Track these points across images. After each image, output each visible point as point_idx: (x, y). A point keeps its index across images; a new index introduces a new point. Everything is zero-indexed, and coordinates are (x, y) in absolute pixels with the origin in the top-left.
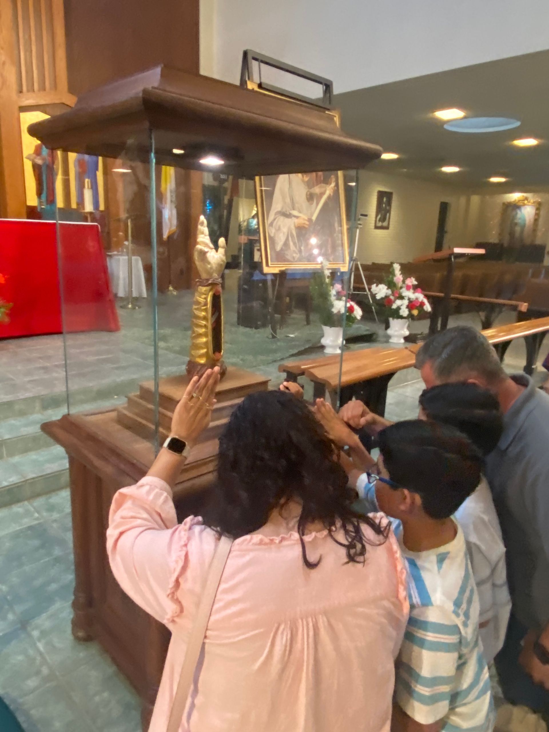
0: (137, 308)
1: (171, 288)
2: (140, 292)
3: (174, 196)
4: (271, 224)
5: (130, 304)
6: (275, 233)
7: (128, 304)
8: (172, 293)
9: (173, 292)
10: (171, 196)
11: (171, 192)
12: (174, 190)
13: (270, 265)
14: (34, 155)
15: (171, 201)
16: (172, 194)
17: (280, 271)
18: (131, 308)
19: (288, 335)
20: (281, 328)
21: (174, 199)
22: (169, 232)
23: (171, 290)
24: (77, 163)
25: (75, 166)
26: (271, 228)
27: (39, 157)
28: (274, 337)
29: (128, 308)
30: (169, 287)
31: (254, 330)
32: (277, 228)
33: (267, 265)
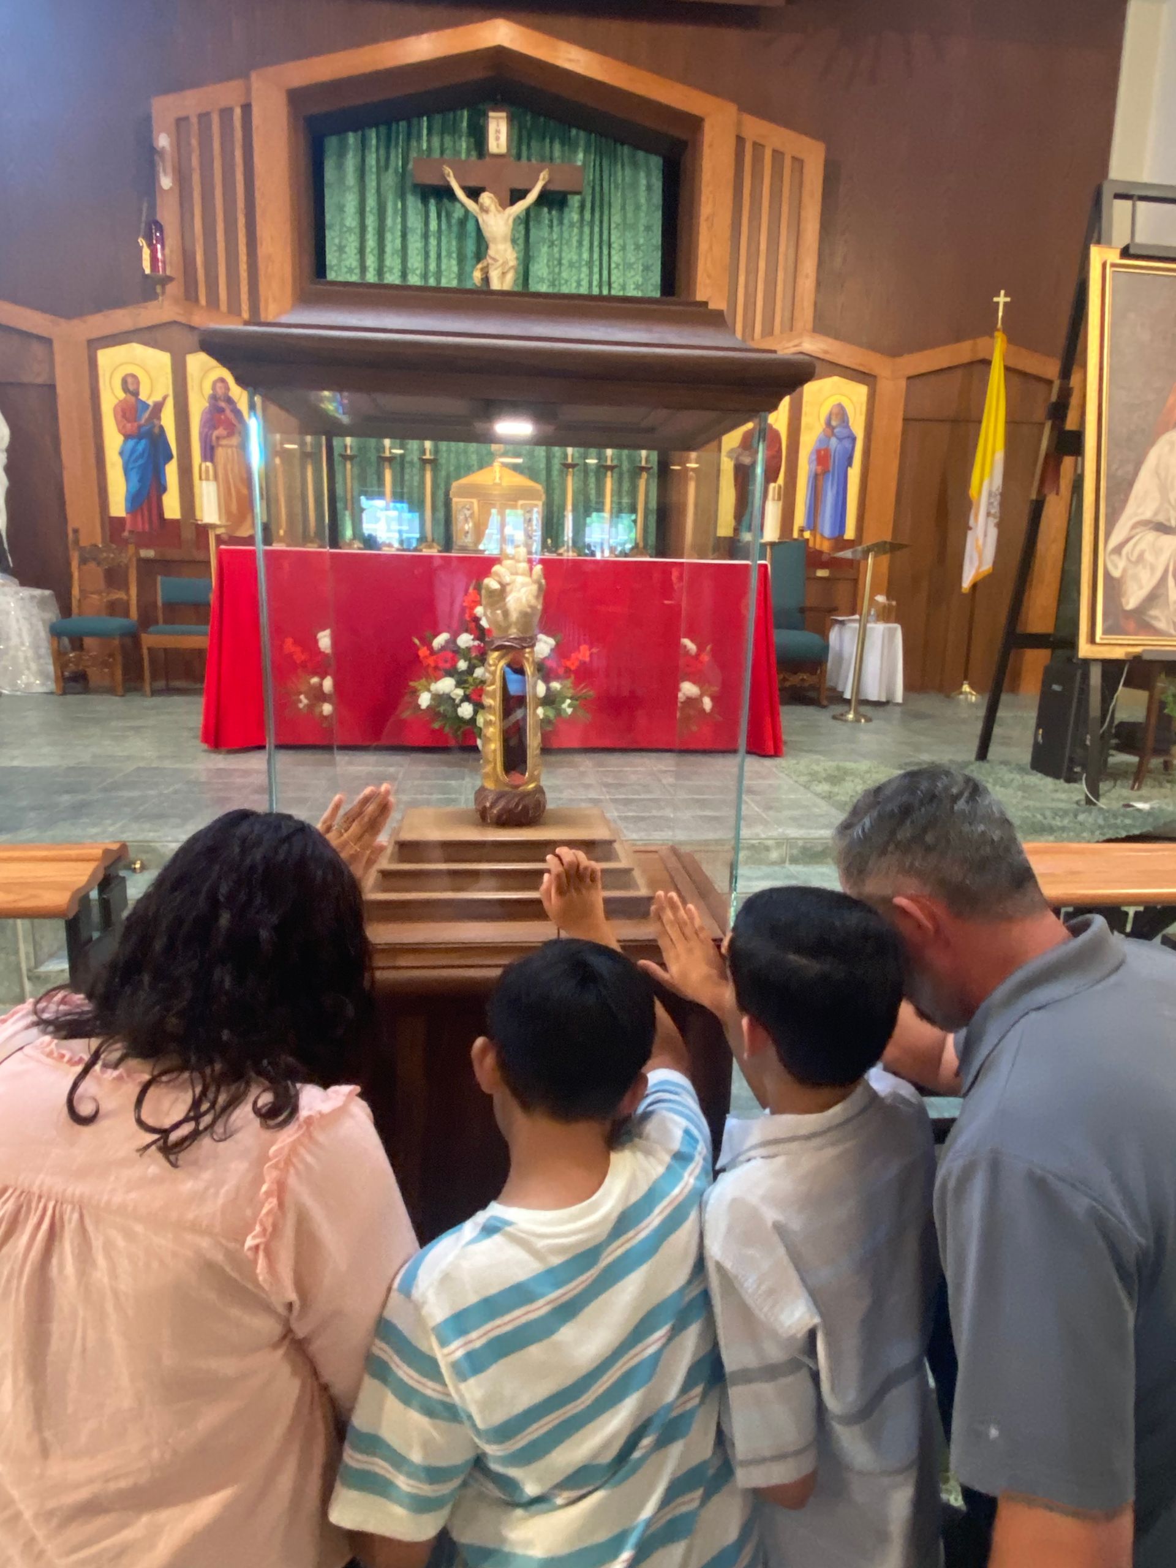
0: (863, 721)
1: (966, 688)
2: (890, 691)
3: (996, 504)
4: (1118, 550)
5: (852, 712)
6: (1125, 571)
7: (848, 712)
8: (966, 699)
9: (969, 696)
10: (990, 504)
11: (990, 494)
12: (997, 493)
13: (1098, 640)
14: (740, 450)
15: (988, 514)
16: (992, 500)
17: (1127, 654)
18: (852, 722)
19: (1132, 803)
20: (1136, 787)
21: (995, 510)
22: (977, 573)
23: (966, 692)
24: (814, 457)
25: (810, 463)
26: (1115, 557)
27: (747, 453)
28: (1089, 802)
29: (846, 721)
30: (962, 685)
31: (1061, 783)
32: (1134, 558)
33: (1092, 640)
